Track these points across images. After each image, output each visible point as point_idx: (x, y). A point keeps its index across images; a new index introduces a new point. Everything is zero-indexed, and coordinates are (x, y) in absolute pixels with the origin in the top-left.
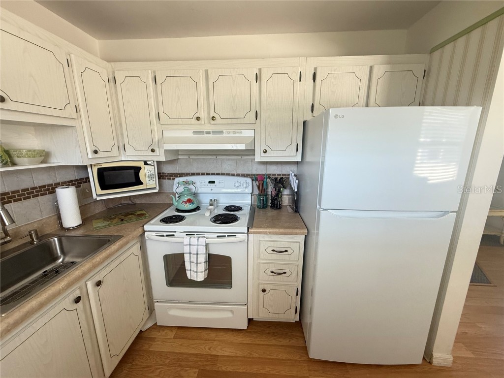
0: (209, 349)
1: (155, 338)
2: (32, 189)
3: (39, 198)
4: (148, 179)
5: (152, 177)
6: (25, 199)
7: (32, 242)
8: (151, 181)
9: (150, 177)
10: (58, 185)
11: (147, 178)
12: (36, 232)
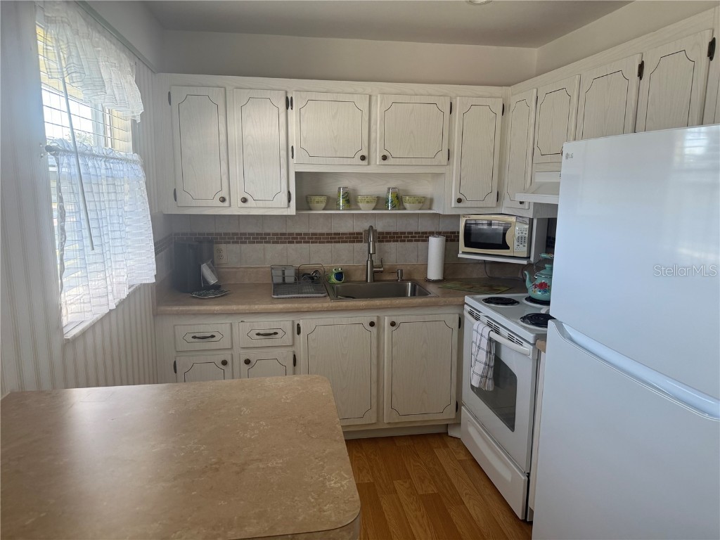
0: (466, 494)
1: (448, 447)
2: (416, 233)
3: (420, 243)
4: (516, 243)
5: (523, 240)
6: (408, 241)
7: (397, 280)
8: (521, 246)
9: (520, 240)
10: (432, 234)
11: (515, 241)
12: (402, 271)
